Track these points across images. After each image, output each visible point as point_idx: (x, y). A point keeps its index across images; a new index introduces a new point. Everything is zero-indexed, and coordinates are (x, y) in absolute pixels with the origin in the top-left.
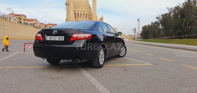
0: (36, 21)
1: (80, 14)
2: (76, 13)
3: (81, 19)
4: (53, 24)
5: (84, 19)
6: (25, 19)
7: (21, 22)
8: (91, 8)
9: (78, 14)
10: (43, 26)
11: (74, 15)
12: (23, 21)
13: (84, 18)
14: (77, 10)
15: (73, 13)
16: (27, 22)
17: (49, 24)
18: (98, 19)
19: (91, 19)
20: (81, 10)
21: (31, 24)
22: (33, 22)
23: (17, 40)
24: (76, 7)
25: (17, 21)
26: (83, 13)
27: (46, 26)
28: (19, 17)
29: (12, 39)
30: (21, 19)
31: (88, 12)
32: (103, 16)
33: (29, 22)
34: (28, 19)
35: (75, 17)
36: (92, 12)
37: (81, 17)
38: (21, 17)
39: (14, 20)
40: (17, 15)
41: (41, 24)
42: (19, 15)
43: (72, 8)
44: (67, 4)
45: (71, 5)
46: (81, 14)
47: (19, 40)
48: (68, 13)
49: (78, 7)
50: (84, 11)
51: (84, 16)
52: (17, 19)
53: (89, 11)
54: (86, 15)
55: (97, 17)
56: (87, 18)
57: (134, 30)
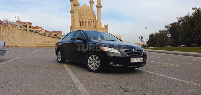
0: (41, 28)
1: (84, 22)
2: (81, 21)
3: (86, 26)
4: (57, 32)
5: (89, 27)
6: (31, 27)
7: (26, 30)
8: (95, 16)
9: (83, 21)
10: (48, 34)
11: (79, 22)
12: (28, 29)
13: (88, 25)
14: (82, 17)
15: (78, 21)
16: (33, 30)
17: (54, 32)
18: (103, 27)
19: (95, 27)
20: (86, 18)
21: (36, 32)
22: (38, 30)
23: (26, 47)
24: (81, 15)
25: (23, 28)
26: (87, 21)
27: (50, 33)
28: (25, 25)
29: (22, 47)
30: (26, 26)
31: (92, 19)
32: (107, 24)
33: (35, 30)
34: (33, 27)
35: (80, 25)
36: (97, 20)
37: (86, 25)
38: (27, 24)
39: (20, 27)
40: (22, 23)
41: (46, 31)
42: (25, 23)
43: (77, 16)
44: (72, 12)
45: (77, 13)
46: (86, 21)
47: (28, 47)
48: (73, 21)
49: (83, 15)
50: (89, 18)
51: (88, 24)
52: (23, 26)
53: (94, 18)
54: (90, 22)
55: (101, 24)
56: (92, 25)
57: (141, 38)
